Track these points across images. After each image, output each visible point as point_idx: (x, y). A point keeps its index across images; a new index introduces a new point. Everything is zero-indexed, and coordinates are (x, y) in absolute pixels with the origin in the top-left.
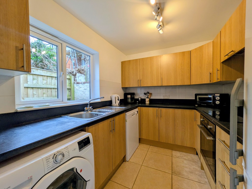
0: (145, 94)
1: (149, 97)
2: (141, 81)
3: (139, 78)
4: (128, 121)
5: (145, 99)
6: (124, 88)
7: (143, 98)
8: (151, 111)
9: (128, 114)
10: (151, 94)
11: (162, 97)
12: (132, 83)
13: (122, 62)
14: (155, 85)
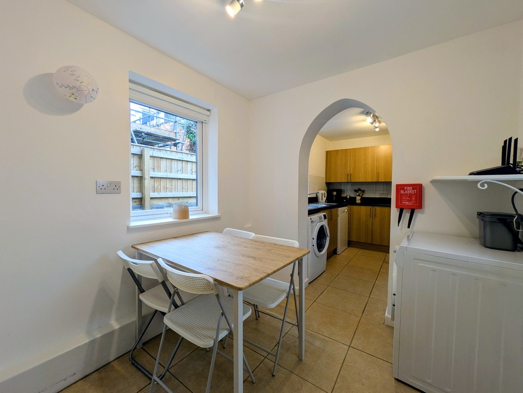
0: (355, 191)
1: (361, 195)
2: (352, 175)
3: (348, 172)
4: (339, 216)
5: (355, 198)
6: (328, 184)
7: (352, 195)
8: (364, 209)
9: (340, 209)
10: (363, 191)
11: (378, 196)
12: (339, 178)
13: (327, 152)
14: (369, 180)
